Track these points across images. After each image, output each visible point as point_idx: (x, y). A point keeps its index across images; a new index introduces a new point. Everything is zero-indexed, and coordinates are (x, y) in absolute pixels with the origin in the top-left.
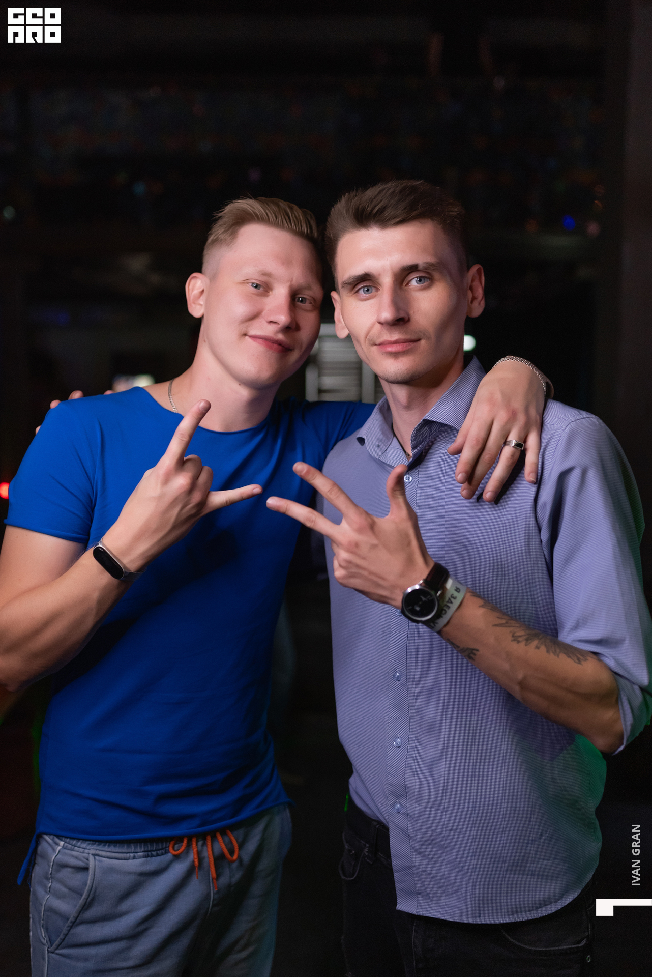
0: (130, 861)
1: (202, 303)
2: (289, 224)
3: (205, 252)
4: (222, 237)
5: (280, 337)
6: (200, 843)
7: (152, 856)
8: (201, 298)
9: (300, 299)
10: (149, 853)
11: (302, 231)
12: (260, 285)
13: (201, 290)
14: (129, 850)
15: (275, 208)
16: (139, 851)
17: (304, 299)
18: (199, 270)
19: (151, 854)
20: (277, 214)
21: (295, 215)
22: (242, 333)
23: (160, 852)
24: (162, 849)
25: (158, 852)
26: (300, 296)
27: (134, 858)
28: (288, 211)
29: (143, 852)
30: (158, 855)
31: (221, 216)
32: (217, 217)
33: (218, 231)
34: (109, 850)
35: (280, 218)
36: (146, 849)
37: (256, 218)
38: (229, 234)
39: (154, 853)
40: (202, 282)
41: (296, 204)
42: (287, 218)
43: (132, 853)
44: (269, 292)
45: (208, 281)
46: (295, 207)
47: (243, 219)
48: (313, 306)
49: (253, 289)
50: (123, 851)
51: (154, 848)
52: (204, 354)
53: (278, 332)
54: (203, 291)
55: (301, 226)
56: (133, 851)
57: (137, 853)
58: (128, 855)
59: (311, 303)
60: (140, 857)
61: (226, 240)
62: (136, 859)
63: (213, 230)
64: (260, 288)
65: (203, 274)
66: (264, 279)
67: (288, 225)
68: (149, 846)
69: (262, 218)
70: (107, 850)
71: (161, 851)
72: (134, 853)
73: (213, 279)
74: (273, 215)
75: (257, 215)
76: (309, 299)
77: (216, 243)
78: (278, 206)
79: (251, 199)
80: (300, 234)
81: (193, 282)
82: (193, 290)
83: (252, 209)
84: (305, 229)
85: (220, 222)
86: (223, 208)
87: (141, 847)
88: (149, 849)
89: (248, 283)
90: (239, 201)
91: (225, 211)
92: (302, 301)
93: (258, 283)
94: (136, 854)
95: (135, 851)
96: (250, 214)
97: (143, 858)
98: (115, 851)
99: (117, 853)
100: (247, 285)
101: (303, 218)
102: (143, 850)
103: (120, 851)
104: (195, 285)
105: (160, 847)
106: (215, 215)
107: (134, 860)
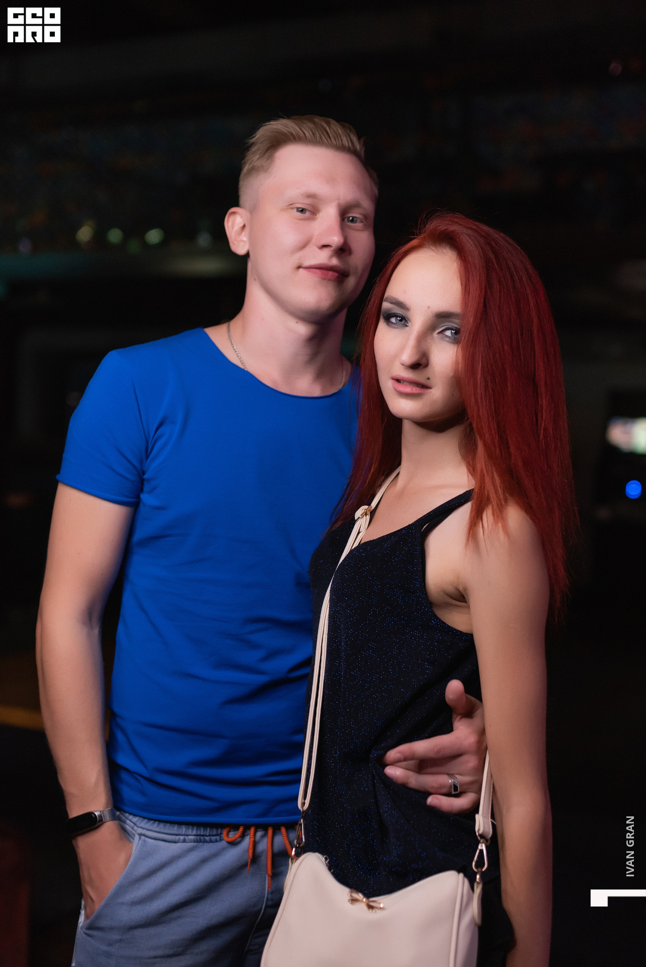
0: (179, 844)
1: (245, 239)
2: (328, 139)
3: (241, 183)
4: (258, 163)
5: (335, 262)
6: (259, 834)
7: (205, 841)
8: (243, 233)
9: (351, 218)
10: (202, 838)
11: (343, 144)
12: (306, 209)
13: (242, 225)
14: (180, 832)
15: (311, 125)
16: (190, 833)
17: (355, 219)
18: (237, 204)
19: (204, 839)
20: (314, 131)
21: (333, 130)
22: (296, 265)
23: (213, 838)
24: (217, 835)
25: (212, 837)
26: (350, 215)
27: (184, 841)
28: (325, 125)
29: (195, 835)
30: (211, 841)
31: (253, 143)
32: (250, 143)
33: (253, 158)
34: (158, 830)
35: (318, 135)
36: (199, 833)
37: (292, 138)
38: (265, 160)
39: (207, 838)
40: (242, 217)
41: (332, 118)
42: (325, 133)
43: (182, 835)
44: (316, 215)
45: (248, 215)
46: (333, 122)
47: (277, 142)
48: (365, 225)
49: (299, 214)
50: (173, 832)
51: (208, 834)
52: (255, 295)
53: (331, 257)
54: (244, 226)
55: (342, 141)
56: (183, 833)
57: (187, 835)
58: (178, 837)
59: (362, 222)
60: (191, 841)
61: (262, 167)
62: (187, 842)
63: (247, 158)
64: (306, 211)
65: (241, 208)
66: (308, 201)
67: (327, 141)
68: (202, 831)
69: (298, 138)
70: (155, 829)
71: (215, 837)
72: (184, 835)
73: (253, 211)
74: (309, 131)
75: (292, 134)
76: (359, 218)
77: (252, 172)
78: (314, 123)
79: (284, 118)
80: (341, 148)
81: (231, 218)
82: (233, 227)
83: (285, 128)
84: (346, 142)
85: (254, 149)
86: (254, 134)
87: (193, 830)
88: (202, 833)
89: (292, 208)
90: (271, 123)
91: (257, 137)
92: (352, 221)
93: (303, 207)
94: (186, 837)
95: (186, 833)
96: (284, 134)
97: (194, 842)
98: (164, 831)
99: (167, 834)
100: (292, 211)
101: (342, 132)
102: (194, 832)
103: (169, 832)
104: (234, 223)
105: (215, 833)
106: (247, 141)
107: (184, 844)
